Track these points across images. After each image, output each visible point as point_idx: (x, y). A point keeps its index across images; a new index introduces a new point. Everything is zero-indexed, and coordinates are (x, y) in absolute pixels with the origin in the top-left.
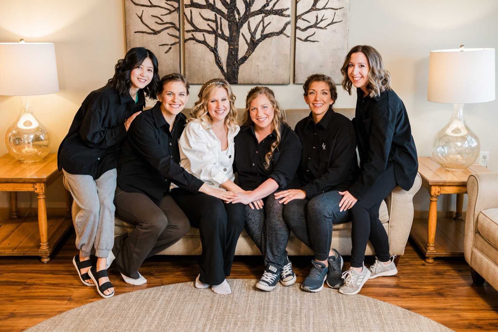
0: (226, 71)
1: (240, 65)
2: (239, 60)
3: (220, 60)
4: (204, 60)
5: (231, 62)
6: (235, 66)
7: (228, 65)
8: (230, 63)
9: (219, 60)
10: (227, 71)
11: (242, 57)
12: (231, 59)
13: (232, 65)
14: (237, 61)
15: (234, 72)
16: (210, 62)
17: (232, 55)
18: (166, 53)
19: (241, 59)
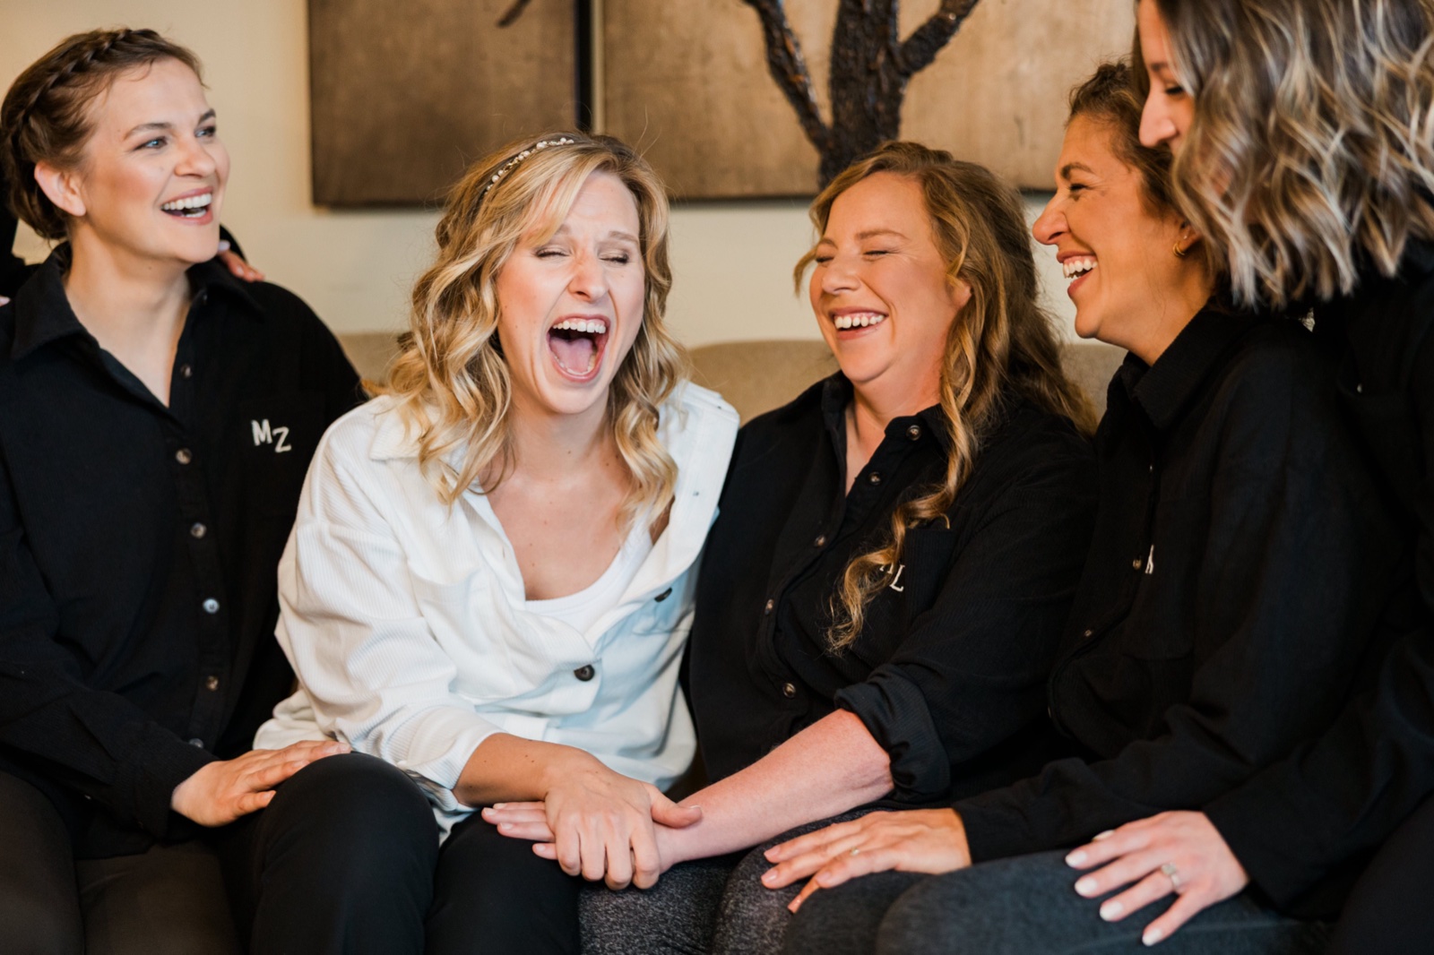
0: (826, 116)
1: (907, 75)
2: (907, 45)
3: (792, 48)
4: (706, 57)
5: (855, 59)
6: (879, 86)
7: (840, 80)
8: (851, 63)
9: (785, 48)
10: (836, 113)
11: (922, 29)
12: (856, 39)
13: (863, 78)
14: (890, 54)
15: (873, 122)
16: (737, 67)
17: (863, 15)
18: (506, 21)
19: (919, 36)
